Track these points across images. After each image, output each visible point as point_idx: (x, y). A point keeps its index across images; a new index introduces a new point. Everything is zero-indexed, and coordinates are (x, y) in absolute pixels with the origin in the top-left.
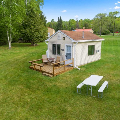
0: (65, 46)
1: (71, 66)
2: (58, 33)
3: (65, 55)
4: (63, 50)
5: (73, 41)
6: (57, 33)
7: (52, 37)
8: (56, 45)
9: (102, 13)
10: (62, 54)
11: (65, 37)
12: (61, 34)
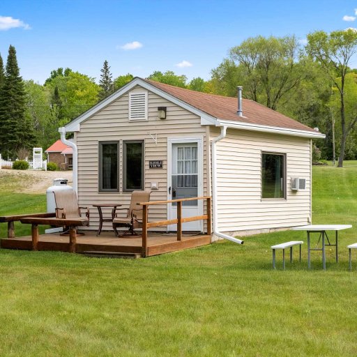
0: (170, 146)
1: (199, 233)
2: (130, 94)
3: (170, 184)
4: (157, 165)
5: (206, 120)
6: (127, 93)
7: (100, 111)
8: (121, 147)
9: (267, 38)
10: (154, 185)
11: (168, 109)
12: (146, 93)
